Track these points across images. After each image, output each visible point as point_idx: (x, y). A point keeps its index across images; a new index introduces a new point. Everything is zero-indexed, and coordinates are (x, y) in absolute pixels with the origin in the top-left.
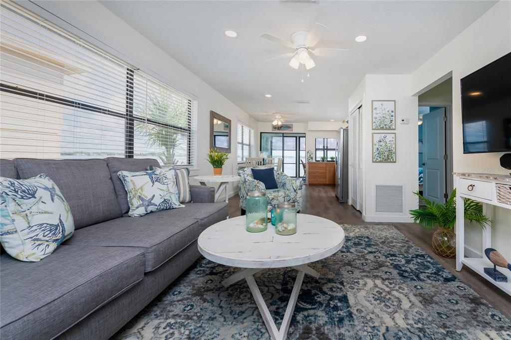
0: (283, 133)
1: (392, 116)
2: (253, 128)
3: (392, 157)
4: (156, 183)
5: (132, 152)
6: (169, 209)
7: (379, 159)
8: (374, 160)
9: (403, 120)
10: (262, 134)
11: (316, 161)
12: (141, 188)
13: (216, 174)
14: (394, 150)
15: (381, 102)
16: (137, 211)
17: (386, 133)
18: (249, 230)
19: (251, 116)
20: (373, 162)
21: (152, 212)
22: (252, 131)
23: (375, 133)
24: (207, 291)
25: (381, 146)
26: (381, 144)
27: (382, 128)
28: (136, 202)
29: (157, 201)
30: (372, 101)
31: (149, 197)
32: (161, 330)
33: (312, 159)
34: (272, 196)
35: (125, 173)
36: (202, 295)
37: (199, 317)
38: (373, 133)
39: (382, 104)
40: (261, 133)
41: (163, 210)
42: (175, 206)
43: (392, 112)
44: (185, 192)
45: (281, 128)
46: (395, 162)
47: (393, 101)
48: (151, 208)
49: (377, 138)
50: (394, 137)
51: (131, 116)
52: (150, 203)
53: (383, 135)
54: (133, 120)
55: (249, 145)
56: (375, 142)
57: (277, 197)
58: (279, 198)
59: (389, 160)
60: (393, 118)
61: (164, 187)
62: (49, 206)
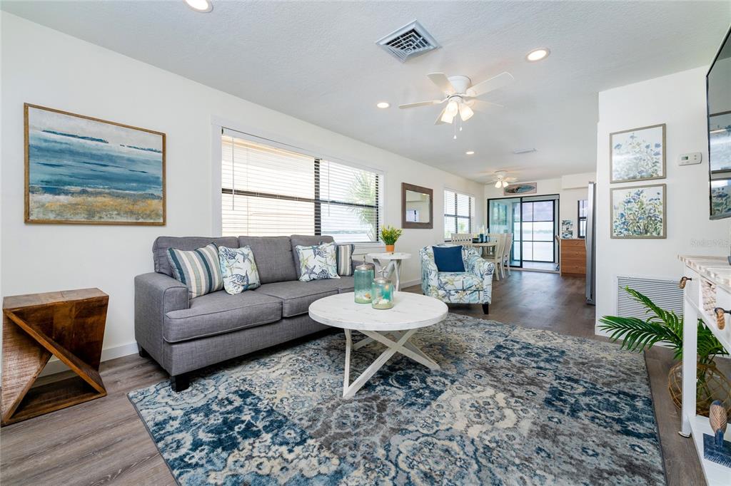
0: (521, 198)
1: (657, 154)
2: (474, 196)
3: (656, 229)
4: (317, 256)
5: (320, 231)
6: (327, 278)
7: (626, 233)
8: (614, 235)
9: (687, 158)
10: (490, 201)
11: (579, 236)
12: (307, 259)
13: (388, 251)
14: (661, 216)
15: (631, 133)
16: (305, 278)
17: (642, 187)
18: (357, 301)
19: (469, 180)
20: (612, 237)
21: (314, 279)
22: (473, 199)
23: (614, 189)
24: (335, 349)
25: (630, 209)
26: (630, 206)
27: (634, 179)
28: (303, 270)
29: (317, 270)
30: (611, 135)
31: (312, 267)
32: (291, 361)
33: (572, 234)
34: (446, 280)
35: (299, 247)
36: (329, 350)
37: (315, 362)
38: (612, 190)
39: (632, 137)
40: (488, 200)
41: (322, 279)
42: (331, 277)
43: (657, 146)
44: (345, 266)
45: (517, 189)
46: (665, 237)
47: (660, 125)
48: (313, 276)
49: (620, 196)
50: (661, 192)
51: (319, 200)
52: (312, 272)
53: (636, 190)
54: (320, 204)
55: (469, 217)
56: (616, 203)
57: (452, 281)
58: (454, 283)
59: (649, 234)
60: (661, 157)
61: (323, 260)
62: (241, 265)
